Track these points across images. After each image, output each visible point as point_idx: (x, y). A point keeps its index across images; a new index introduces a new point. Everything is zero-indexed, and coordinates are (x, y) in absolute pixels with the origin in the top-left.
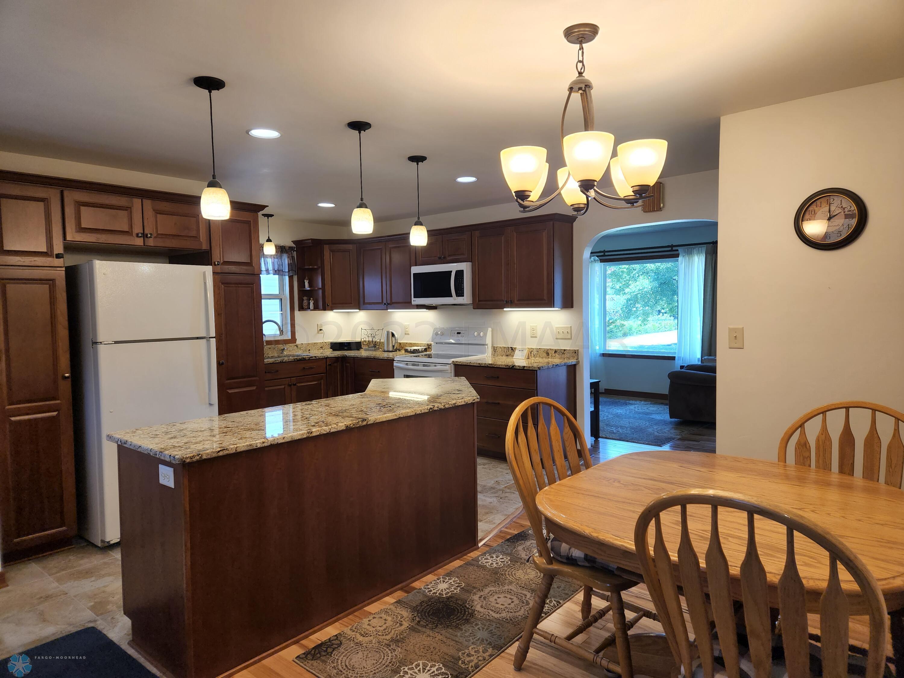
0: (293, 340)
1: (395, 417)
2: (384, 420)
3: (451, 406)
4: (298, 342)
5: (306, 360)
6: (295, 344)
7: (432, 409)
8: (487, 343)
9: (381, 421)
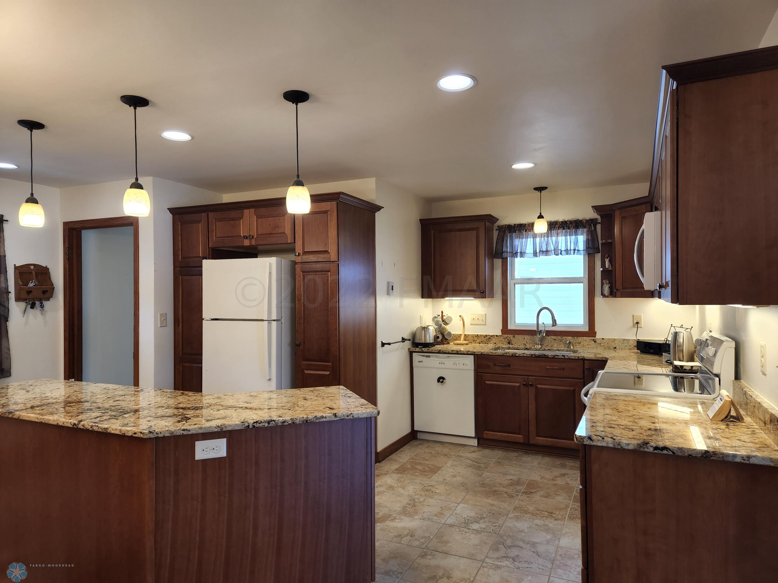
0: (591, 332)
1: (37, 421)
2: (27, 419)
3: (100, 430)
4: (598, 336)
5: (548, 358)
6: (593, 338)
7: (76, 425)
8: (715, 371)
9: (24, 418)
